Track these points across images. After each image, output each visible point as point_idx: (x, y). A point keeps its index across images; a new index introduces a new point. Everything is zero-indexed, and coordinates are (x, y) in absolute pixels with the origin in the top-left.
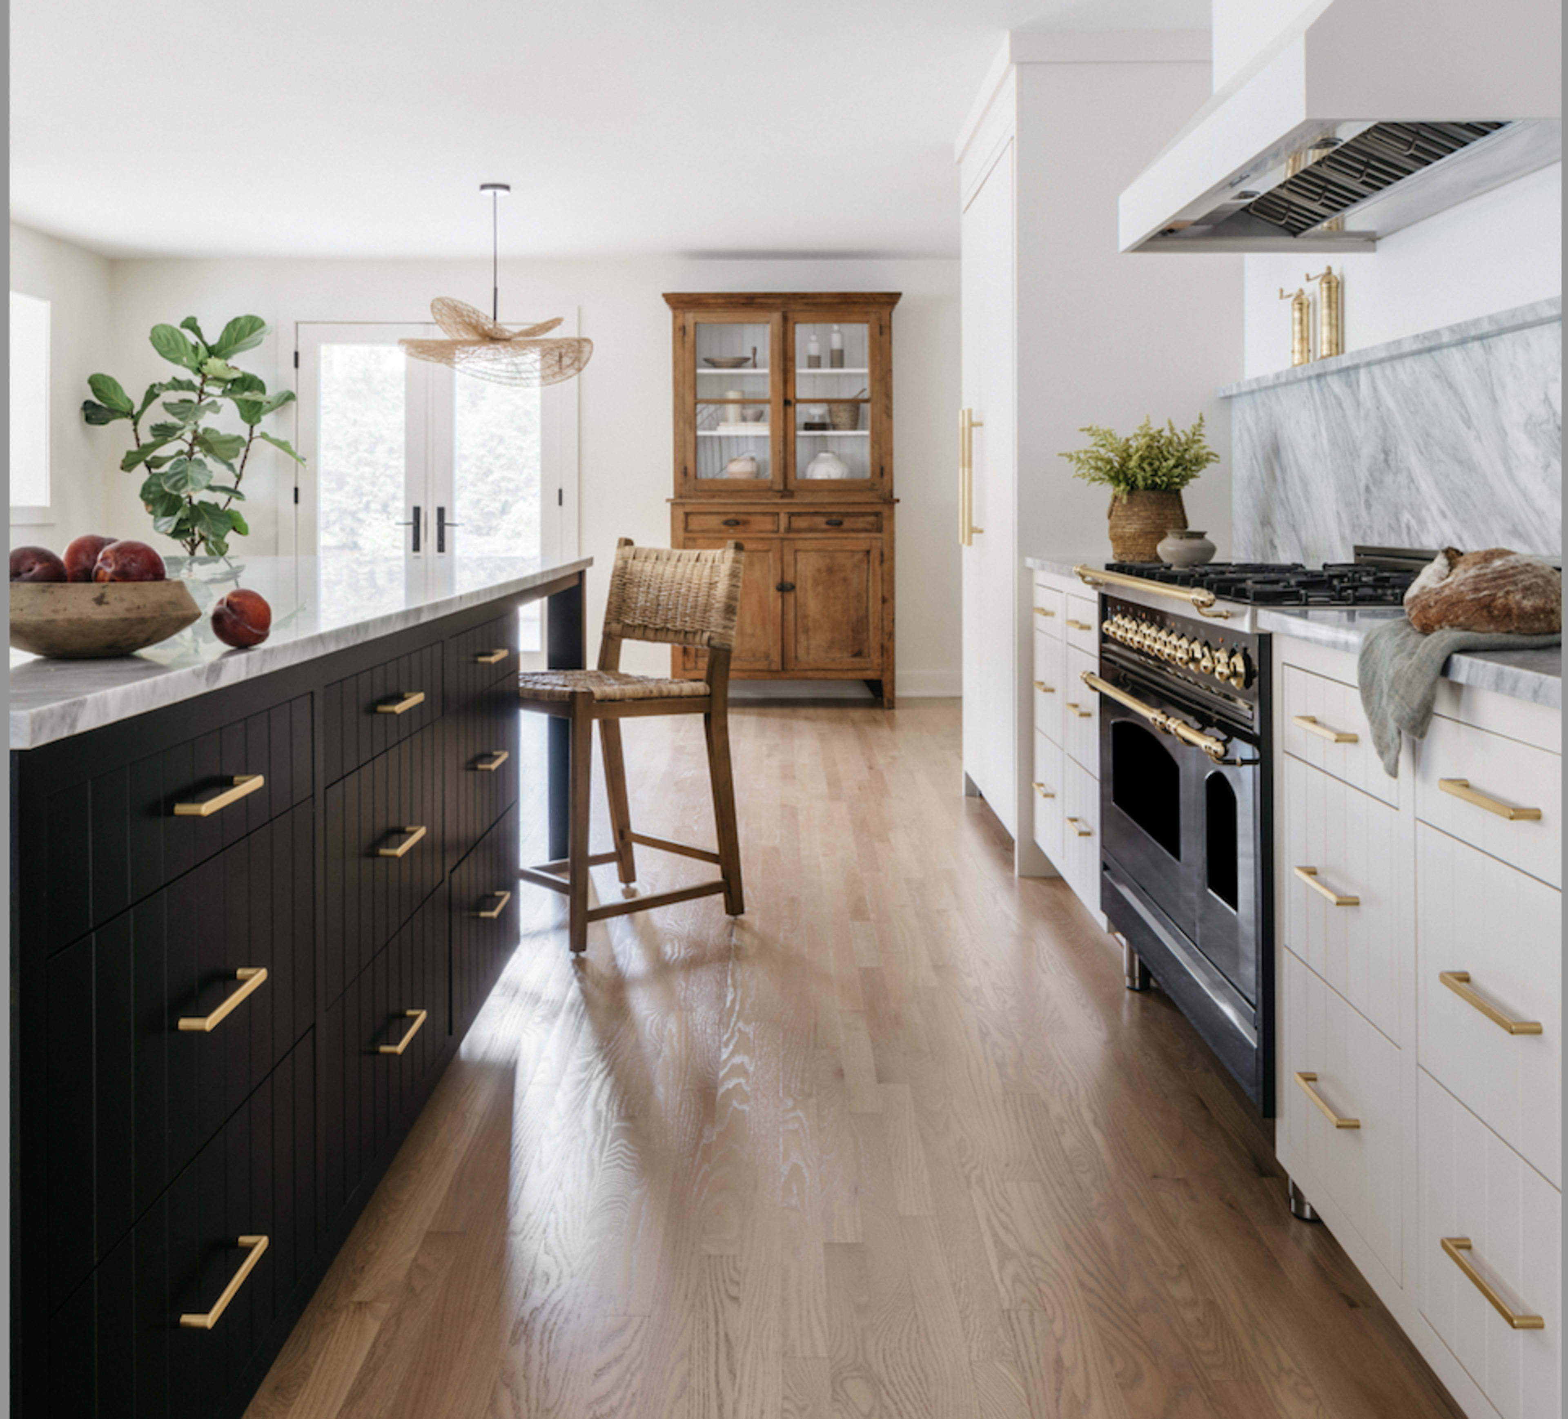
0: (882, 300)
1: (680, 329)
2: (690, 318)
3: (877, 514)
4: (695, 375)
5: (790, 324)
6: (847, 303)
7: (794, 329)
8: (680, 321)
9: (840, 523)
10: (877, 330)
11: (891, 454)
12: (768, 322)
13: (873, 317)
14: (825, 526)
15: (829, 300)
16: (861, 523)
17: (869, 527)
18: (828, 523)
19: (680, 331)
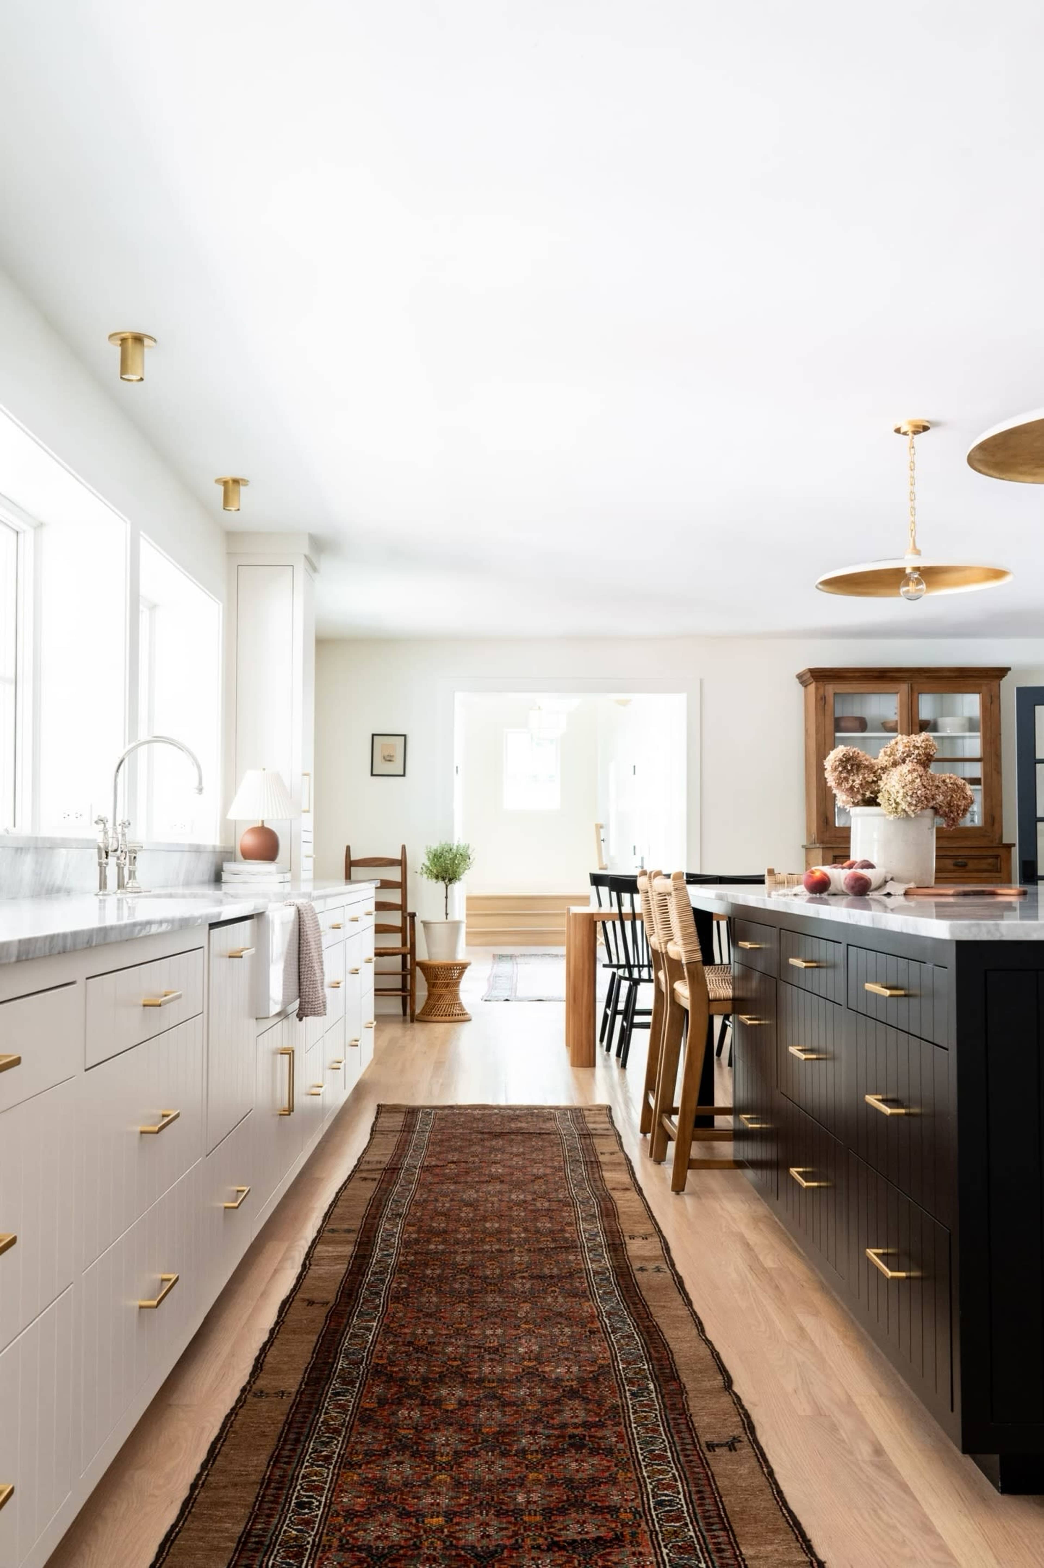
0: (994, 674)
1: (821, 699)
2: (831, 689)
3: (997, 857)
4: (834, 737)
5: (915, 695)
6: (964, 677)
7: (918, 698)
8: (821, 691)
9: (965, 865)
10: (989, 700)
11: (1001, 806)
12: (897, 693)
13: (984, 688)
14: (952, 867)
15: (948, 674)
16: (984, 864)
17: (990, 868)
18: (956, 865)
19: (822, 701)
